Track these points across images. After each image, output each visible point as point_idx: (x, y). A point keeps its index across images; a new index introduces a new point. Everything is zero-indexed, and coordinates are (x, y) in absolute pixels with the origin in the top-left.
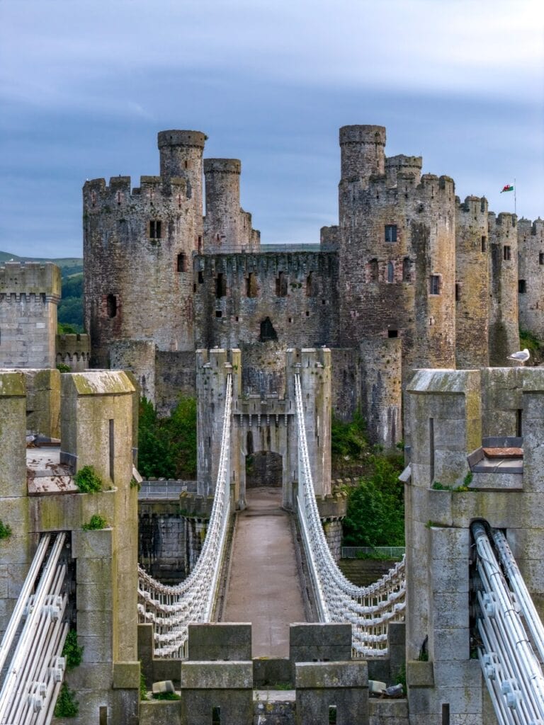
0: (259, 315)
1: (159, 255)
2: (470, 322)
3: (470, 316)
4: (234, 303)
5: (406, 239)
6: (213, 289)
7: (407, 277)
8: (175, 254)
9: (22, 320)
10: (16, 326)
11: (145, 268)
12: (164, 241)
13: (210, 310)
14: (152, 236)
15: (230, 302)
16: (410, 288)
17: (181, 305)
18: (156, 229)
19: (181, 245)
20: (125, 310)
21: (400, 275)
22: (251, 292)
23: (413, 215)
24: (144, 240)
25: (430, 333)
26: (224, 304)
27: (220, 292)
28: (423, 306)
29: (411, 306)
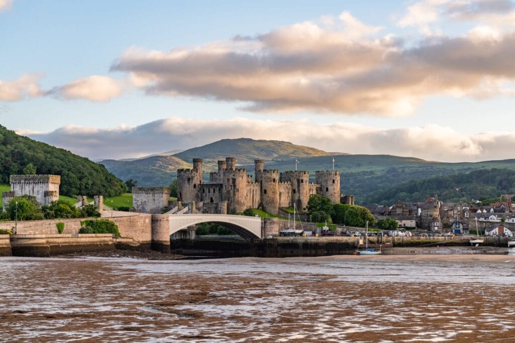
0: (210, 197)
1: (189, 184)
4: (206, 194)
5: (231, 181)
6: (202, 191)
7: (231, 189)
8: (193, 184)
9: (158, 198)
11: (186, 187)
12: (191, 182)
13: (202, 196)
16: (232, 191)
17: (196, 195)
18: (189, 180)
19: (195, 183)
20: (183, 196)
21: (230, 188)
22: (209, 192)
23: (232, 177)
24: (186, 182)
25: (236, 200)
26: (204, 195)
27: (204, 192)
28: (234, 194)
29: (232, 195)
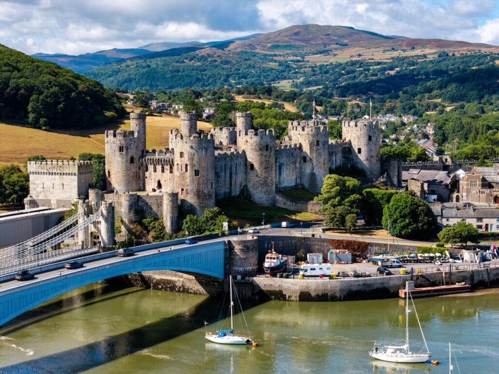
0: (157, 179)
1: (122, 158)
2: (259, 178)
3: (259, 176)
4: (150, 174)
5: (186, 157)
6: (145, 169)
7: (187, 170)
8: (129, 157)
9: (69, 181)
10: (68, 183)
11: (118, 162)
12: (124, 153)
13: (144, 175)
14: (120, 151)
15: (149, 174)
16: (188, 174)
17: (132, 174)
18: (121, 149)
19: (132, 154)
20: (112, 176)
22: (155, 171)
23: (188, 149)
24: (118, 153)
25: (195, 190)
28: (192, 180)
29: (188, 180)
